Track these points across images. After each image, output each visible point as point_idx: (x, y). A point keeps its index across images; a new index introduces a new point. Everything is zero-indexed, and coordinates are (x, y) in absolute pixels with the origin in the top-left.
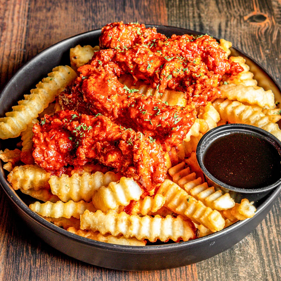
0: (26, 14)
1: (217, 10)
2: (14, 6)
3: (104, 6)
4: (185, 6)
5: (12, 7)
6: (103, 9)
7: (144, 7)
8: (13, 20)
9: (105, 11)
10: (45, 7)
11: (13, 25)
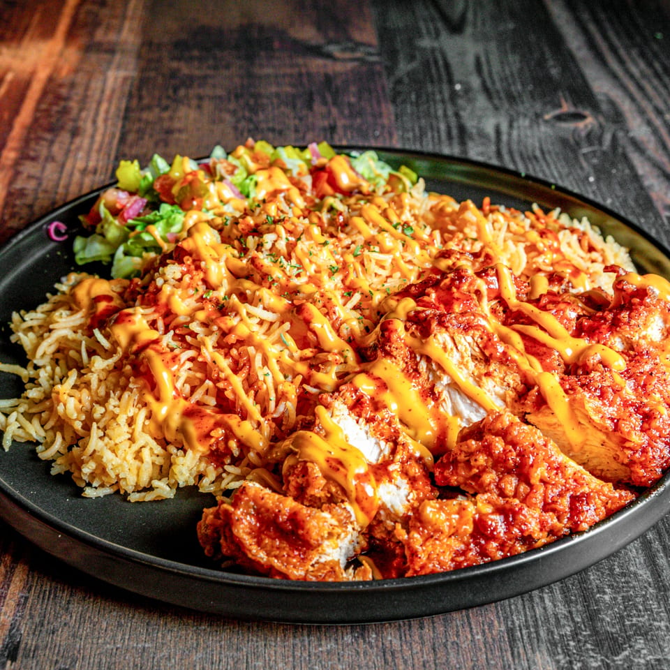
0: (122, 114)
1: (490, 106)
2: (99, 103)
3: (272, 104)
4: (428, 101)
5: (94, 106)
6: (270, 108)
7: (350, 104)
8: (94, 122)
9: (273, 109)
10: (158, 106)
11: (95, 129)
